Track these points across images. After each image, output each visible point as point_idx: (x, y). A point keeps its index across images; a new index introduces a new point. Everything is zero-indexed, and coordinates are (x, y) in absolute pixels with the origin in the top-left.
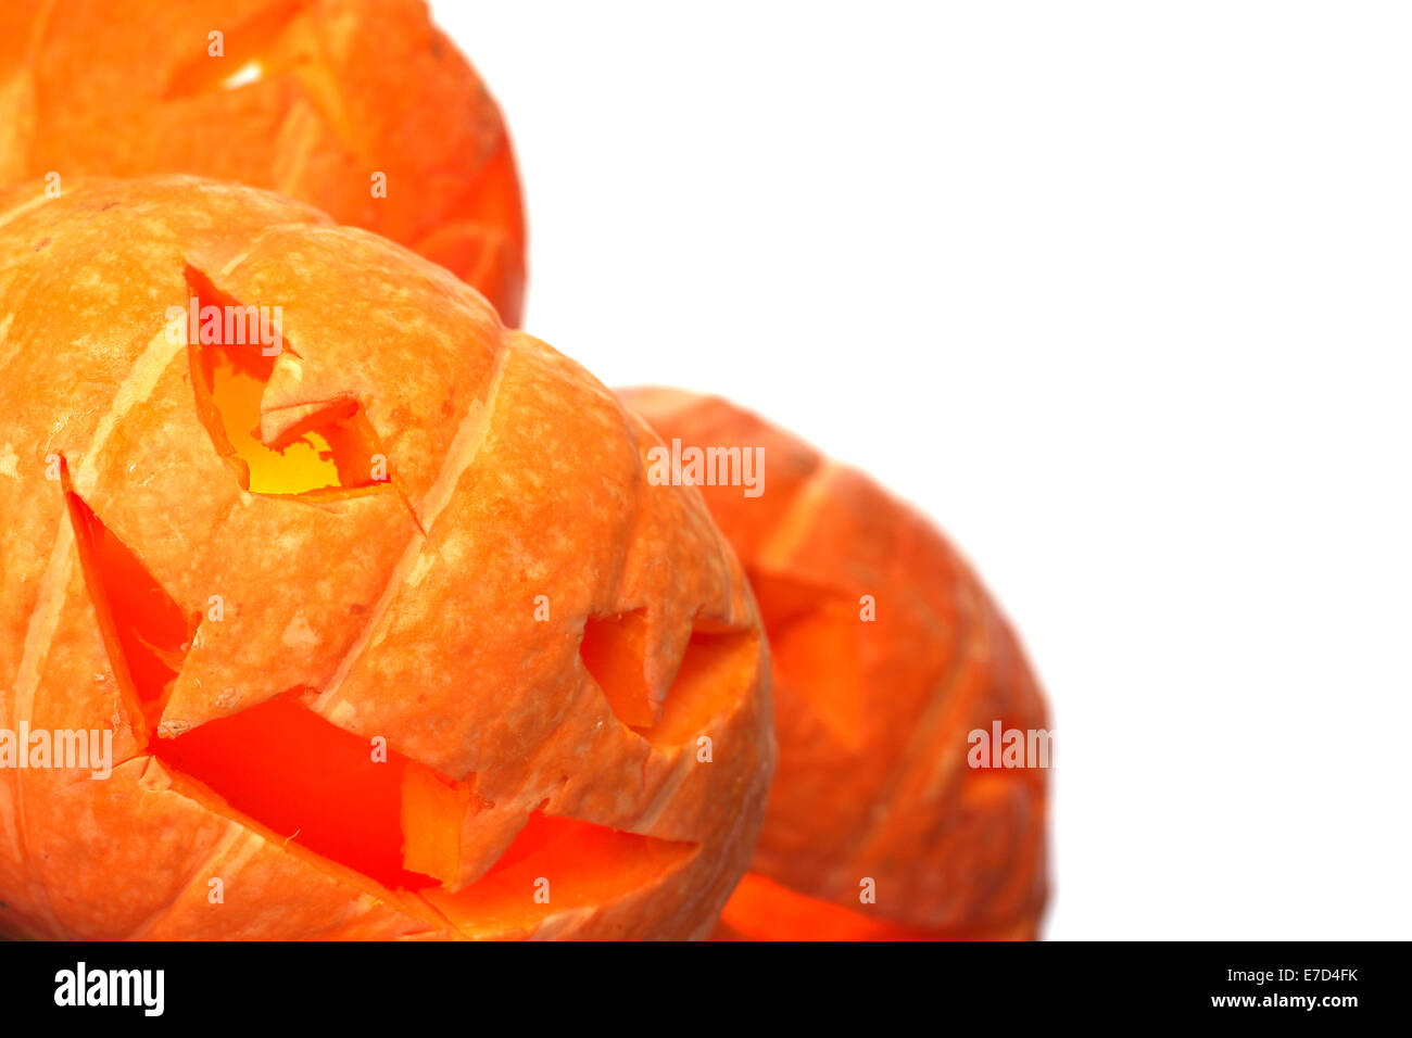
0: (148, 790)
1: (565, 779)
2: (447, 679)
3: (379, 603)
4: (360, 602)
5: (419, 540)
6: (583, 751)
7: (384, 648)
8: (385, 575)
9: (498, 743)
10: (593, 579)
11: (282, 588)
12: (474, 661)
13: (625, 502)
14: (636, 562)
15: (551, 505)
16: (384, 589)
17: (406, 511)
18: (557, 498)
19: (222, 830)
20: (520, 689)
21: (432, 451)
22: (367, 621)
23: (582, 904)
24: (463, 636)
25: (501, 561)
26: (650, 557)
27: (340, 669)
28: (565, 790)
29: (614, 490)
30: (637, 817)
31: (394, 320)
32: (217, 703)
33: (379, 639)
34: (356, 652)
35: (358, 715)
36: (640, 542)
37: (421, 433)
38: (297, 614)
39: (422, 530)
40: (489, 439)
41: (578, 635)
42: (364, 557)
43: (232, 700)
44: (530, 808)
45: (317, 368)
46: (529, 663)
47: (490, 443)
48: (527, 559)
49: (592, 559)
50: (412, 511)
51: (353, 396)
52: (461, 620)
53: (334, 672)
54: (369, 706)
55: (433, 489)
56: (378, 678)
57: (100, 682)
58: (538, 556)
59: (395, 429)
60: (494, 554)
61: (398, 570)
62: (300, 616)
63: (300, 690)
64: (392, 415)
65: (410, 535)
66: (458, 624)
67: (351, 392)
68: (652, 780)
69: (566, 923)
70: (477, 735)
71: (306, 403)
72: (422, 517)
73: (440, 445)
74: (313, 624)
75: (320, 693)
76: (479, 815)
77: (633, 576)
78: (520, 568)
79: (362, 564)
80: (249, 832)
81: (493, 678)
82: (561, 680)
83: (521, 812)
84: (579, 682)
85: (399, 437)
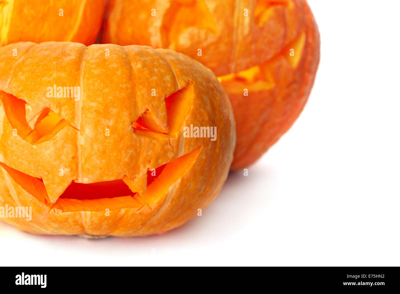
0: (58, 215)
1: (150, 161)
2: (104, 161)
3: (78, 153)
4: (73, 156)
5: (79, 133)
6: (150, 153)
7: (85, 162)
8: (75, 146)
9: (126, 166)
10: (128, 114)
11: (54, 163)
12: (108, 153)
13: (129, 86)
14: (139, 100)
15: (107, 104)
16: (77, 149)
17: (72, 128)
18: (108, 101)
19: (80, 214)
20: (123, 152)
21: (70, 109)
22: (78, 158)
23: (176, 180)
24: (101, 150)
25: (101, 126)
26: (143, 95)
27: (79, 172)
28: (151, 164)
29: (124, 86)
30: (177, 154)
31: (48, 79)
32: (58, 193)
33: (83, 160)
34: (80, 166)
35: (89, 179)
36: (138, 93)
37: (66, 107)
38: (61, 166)
39: (78, 130)
40: (84, 96)
41: (131, 130)
42: (68, 145)
43: (60, 191)
44: (146, 172)
45: (34, 105)
46: (122, 145)
47: (85, 97)
48: (107, 121)
49: (125, 110)
50: (73, 127)
51: (46, 107)
52: (99, 146)
53: (78, 173)
54: (90, 176)
55: (76, 118)
56: (88, 169)
57: (32, 200)
58: (109, 119)
59: (59, 110)
60: (98, 126)
61: (78, 143)
62: (62, 167)
63: (73, 181)
64: (57, 106)
65: (76, 133)
66: (99, 148)
67: (45, 106)
68: (174, 145)
69: (175, 186)
70: (120, 168)
71: (35, 116)
72: (77, 127)
73: (72, 106)
74: (66, 167)
75: (78, 179)
76: (134, 181)
77: (140, 104)
78: (107, 125)
79: (68, 148)
80: (86, 212)
81: (115, 154)
82: (133, 143)
83: (144, 175)
84: (138, 140)
85: (61, 111)
